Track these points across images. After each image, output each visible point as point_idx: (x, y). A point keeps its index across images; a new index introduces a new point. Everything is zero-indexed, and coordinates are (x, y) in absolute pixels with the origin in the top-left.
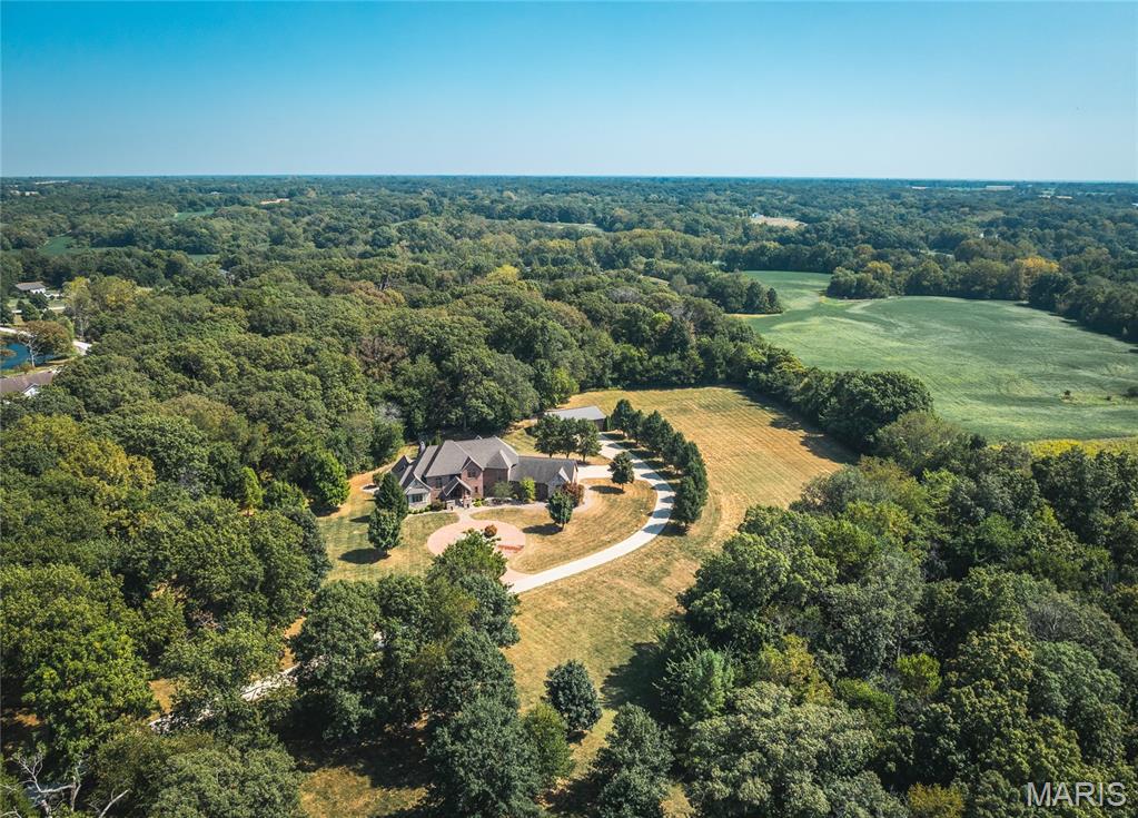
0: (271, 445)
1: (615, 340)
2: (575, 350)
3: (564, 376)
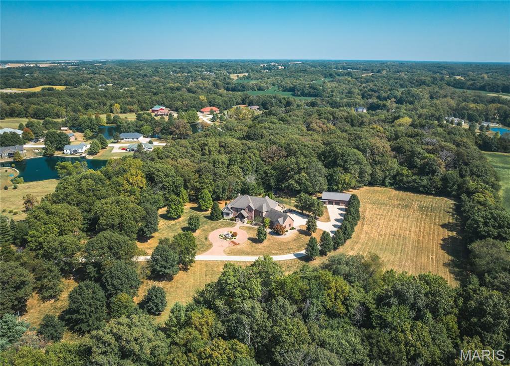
0: (196, 182)
1: (401, 164)
2: (364, 166)
3: (347, 177)
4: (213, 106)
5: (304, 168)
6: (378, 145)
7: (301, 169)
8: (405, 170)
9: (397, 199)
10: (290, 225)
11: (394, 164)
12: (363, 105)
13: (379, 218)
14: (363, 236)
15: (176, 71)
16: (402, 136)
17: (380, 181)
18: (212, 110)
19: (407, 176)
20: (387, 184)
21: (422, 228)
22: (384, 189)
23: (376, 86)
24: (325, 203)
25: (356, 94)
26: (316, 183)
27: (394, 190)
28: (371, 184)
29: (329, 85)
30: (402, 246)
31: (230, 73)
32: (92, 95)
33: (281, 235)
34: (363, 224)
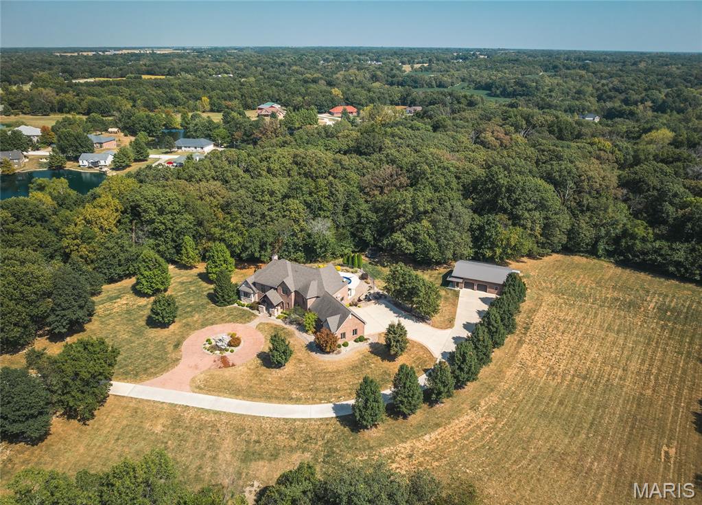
1: (636, 215)
2: (556, 214)
3: (514, 235)
4: (352, 104)
5: (426, 212)
6: (590, 174)
7: (420, 213)
8: (641, 228)
9: (614, 288)
10: (355, 332)
11: (619, 214)
12: (596, 110)
13: (561, 328)
14: (510, 373)
15: (327, 58)
16: (646, 159)
17: (587, 245)
18: (345, 110)
19: (644, 240)
20: (600, 252)
21: (657, 363)
22: (593, 261)
23: (623, 82)
24: (457, 284)
25: (587, 94)
26: (446, 242)
27: (613, 266)
28: (567, 250)
29: (547, 80)
30: (598, 409)
31: (403, 63)
32: (185, 86)
33: (328, 353)
34: (521, 342)
